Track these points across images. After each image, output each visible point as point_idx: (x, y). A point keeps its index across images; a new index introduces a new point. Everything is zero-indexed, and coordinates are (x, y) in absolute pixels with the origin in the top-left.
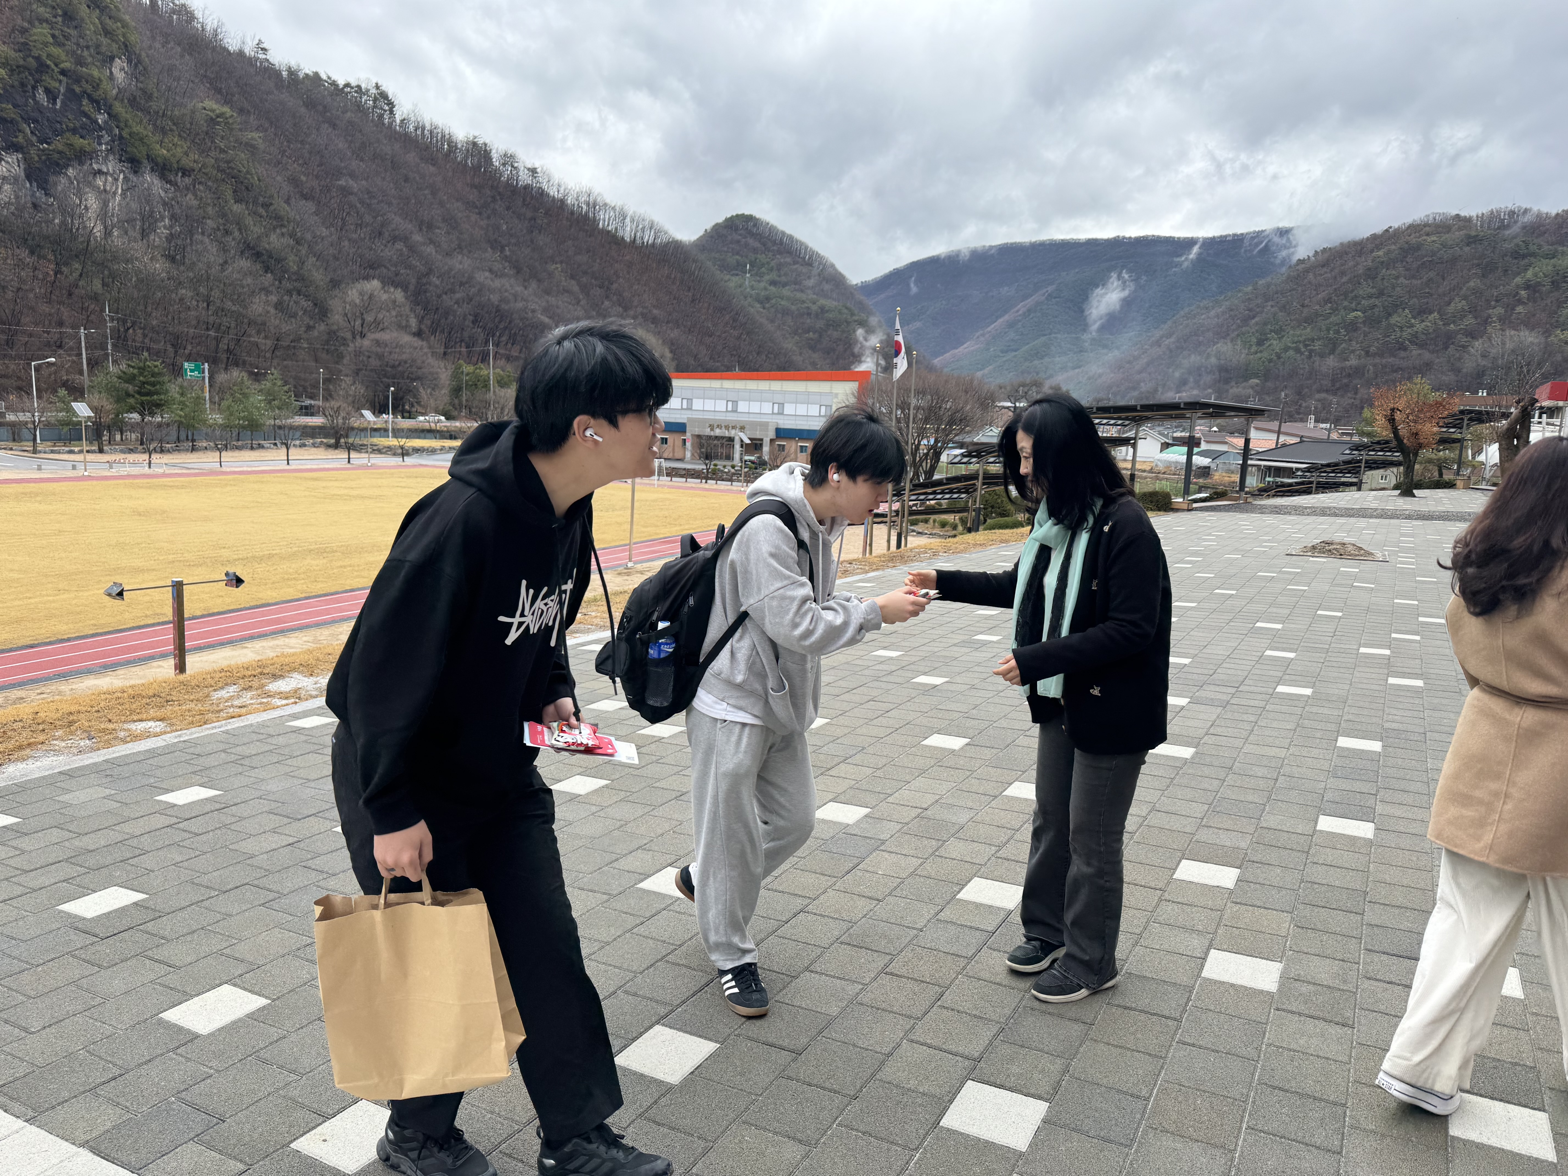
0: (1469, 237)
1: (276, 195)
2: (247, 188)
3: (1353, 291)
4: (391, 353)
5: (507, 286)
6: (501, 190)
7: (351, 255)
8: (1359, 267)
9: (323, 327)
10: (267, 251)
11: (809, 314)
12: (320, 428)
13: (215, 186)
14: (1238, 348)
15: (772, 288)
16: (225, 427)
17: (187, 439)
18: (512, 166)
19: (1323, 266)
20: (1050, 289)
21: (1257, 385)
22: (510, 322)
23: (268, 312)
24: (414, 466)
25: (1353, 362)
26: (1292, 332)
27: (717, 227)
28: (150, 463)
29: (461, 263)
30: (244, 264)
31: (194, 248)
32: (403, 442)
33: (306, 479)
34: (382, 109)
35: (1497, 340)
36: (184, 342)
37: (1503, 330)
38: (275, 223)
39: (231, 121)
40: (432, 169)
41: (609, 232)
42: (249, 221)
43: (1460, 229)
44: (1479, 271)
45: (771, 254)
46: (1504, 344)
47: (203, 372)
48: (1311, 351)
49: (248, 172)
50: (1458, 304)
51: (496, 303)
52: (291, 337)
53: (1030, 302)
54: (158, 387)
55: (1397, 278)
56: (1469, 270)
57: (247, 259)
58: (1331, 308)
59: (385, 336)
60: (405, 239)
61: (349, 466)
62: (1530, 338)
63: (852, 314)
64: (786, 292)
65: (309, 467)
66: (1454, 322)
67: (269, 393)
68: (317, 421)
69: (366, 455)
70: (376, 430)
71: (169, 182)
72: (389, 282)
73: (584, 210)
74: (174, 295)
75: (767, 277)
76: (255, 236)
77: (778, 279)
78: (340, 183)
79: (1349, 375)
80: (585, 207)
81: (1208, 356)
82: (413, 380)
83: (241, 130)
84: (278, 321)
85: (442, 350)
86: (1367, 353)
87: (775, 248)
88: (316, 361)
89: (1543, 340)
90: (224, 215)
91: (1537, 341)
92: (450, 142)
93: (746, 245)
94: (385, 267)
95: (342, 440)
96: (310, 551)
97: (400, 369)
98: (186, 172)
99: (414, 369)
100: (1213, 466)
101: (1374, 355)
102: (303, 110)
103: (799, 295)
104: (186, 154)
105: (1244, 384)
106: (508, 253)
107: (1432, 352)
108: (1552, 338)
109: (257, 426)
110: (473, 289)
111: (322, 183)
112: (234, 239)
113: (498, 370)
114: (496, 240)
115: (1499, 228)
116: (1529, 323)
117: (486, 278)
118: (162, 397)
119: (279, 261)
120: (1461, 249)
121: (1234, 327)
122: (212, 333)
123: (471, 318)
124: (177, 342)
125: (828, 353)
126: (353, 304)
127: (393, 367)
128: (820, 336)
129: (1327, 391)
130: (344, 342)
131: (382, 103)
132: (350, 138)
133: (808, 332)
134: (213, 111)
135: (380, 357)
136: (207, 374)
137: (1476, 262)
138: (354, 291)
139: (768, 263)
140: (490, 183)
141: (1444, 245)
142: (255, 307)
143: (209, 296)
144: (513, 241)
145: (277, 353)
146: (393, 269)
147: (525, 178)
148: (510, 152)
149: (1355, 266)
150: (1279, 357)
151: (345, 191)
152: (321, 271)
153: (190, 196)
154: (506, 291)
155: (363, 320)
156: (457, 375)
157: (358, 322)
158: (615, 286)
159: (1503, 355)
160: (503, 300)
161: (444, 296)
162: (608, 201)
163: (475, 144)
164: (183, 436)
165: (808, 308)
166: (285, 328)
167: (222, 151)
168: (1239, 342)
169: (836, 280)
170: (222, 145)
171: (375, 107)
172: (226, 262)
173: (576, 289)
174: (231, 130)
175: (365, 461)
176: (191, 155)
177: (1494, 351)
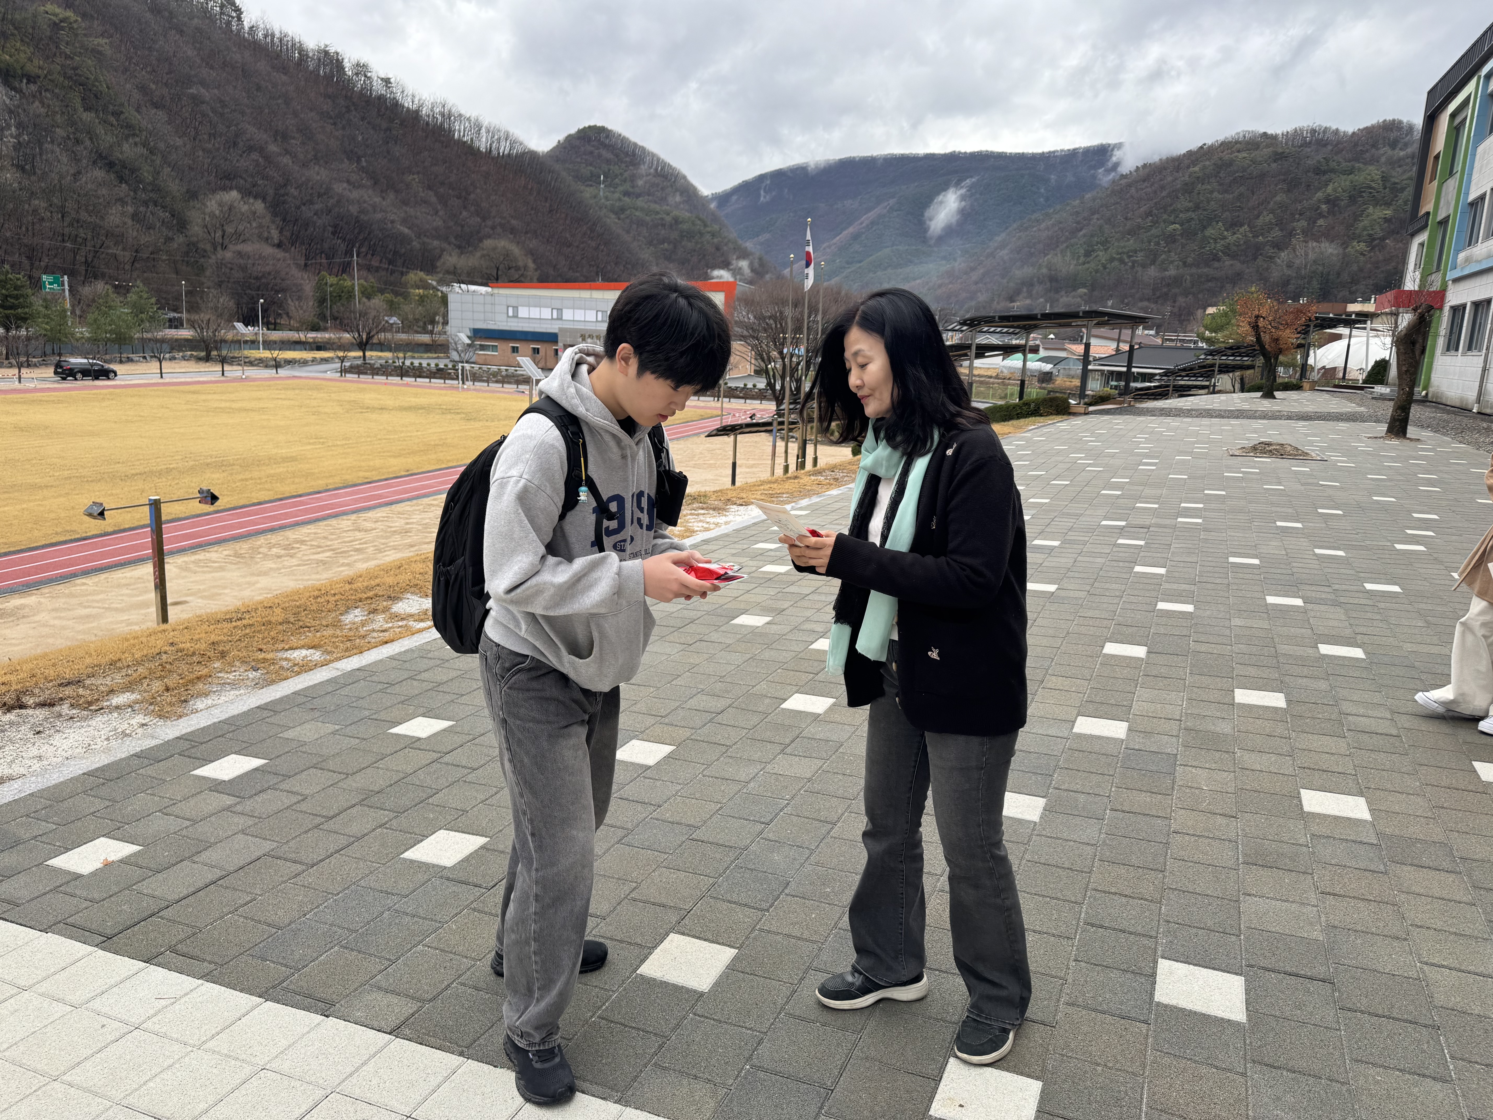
0: (1276, 153)
1: (126, 104)
2: (96, 96)
3: (1171, 205)
4: (254, 264)
5: (366, 198)
6: (355, 100)
7: (206, 166)
8: (1178, 182)
9: (180, 239)
10: (120, 161)
11: (663, 225)
12: (187, 340)
13: (63, 93)
14: (1067, 259)
15: (626, 199)
16: (94, 340)
17: (53, 353)
18: (366, 76)
19: (1144, 181)
20: (892, 202)
21: (1085, 294)
22: (369, 234)
23: (125, 223)
24: (288, 378)
25: (1172, 272)
26: (1116, 244)
27: (569, 138)
28: (20, 378)
29: (318, 174)
30: (99, 174)
31: (44, 157)
32: (275, 353)
33: (183, 392)
34: (230, 16)
35: (1300, 251)
36: (40, 254)
37: (1306, 242)
38: (126, 132)
39: (75, 26)
40: (284, 78)
41: (465, 142)
42: (100, 130)
43: (1267, 146)
44: (1285, 186)
45: (623, 165)
46: (1307, 255)
47: (63, 285)
48: (1134, 262)
49: (96, 80)
50: (1267, 218)
51: (355, 214)
52: (150, 249)
53: (872, 215)
54: (21, 300)
55: (1212, 192)
56: (1276, 185)
57: (100, 168)
58: (1152, 221)
59: (247, 248)
60: (261, 150)
61: (223, 378)
62: (1330, 249)
63: (705, 226)
64: (640, 202)
65: (183, 380)
66: (1262, 234)
67: (134, 305)
68: (185, 333)
69: (240, 368)
70: (246, 342)
71: (13, 88)
72: (247, 193)
73: (439, 121)
74: (27, 206)
75: (621, 188)
76: (107, 145)
77: (631, 190)
78: (191, 91)
79: (1168, 285)
80: (440, 118)
81: (1040, 266)
82: (277, 292)
83: (85, 35)
84: (135, 233)
85: (303, 263)
86: (1185, 263)
87: (628, 159)
88: (177, 273)
89: (1341, 251)
90: (73, 124)
91: (1336, 252)
92: (301, 50)
93: (600, 156)
94: (241, 177)
95: (214, 353)
96: (208, 465)
97: (263, 280)
98: (31, 79)
99: (278, 281)
100: (1055, 372)
101: (1191, 266)
102: (148, 15)
103: (653, 206)
104: (30, 60)
105: (1073, 293)
106: (364, 164)
107: (1243, 263)
108: (1349, 249)
109: (125, 339)
110: (331, 201)
111: (172, 91)
112: (85, 148)
113: (362, 281)
114: (352, 151)
115: (1302, 146)
116: (1328, 235)
117: (345, 189)
118: (27, 310)
119: (133, 171)
120: (1269, 165)
121: (1063, 239)
122: (68, 245)
123: (330, 229)
124: (32, 254)
125: (683, 264)
126: (212, 215)
127: (257, 278)
128: (675, 247)
129: (1148, 300)
130: (204, 254)
131: (229, 10)
132: (198, 45)
133: (663, 243)
134: (56, 15)
135: (244, 269)
136: (67, 287)
137: (1282, 177)
138: (213, 202)
139: (621, 174)
140: (344, 92)
141: (1253, 161)
142: (112, 218)
143: (63, 207)
144: (369, 152)
145: (137, 265)
146: (250, 180)
147: (378, 87)
148: (362, 62)
149: (1173, 181)
150: (1105, 268)
151: (196, 100)
152: (177, 181)
153: (37, 103)
154: (365, 202)
155: (224, 231)
156: (320, 287)
157: (219, 234)
158: (472, 196)
159: (1306, 266)
160: (362, 211)
161: (303, 208)
162: (463, 112)
163: (326, 53)
164: (48, 350)
165: (662, 219)
166: (144, 239)
167: (67, 57)
168: (1068, 254)
169: (689, 192)
170: (68, 51)
171: (221, 13)
172: (79, 173)
173: (434, 199)
174: (76, 35)
175: (239, 374)
176: (36, 62)
177: (1298, 262)
